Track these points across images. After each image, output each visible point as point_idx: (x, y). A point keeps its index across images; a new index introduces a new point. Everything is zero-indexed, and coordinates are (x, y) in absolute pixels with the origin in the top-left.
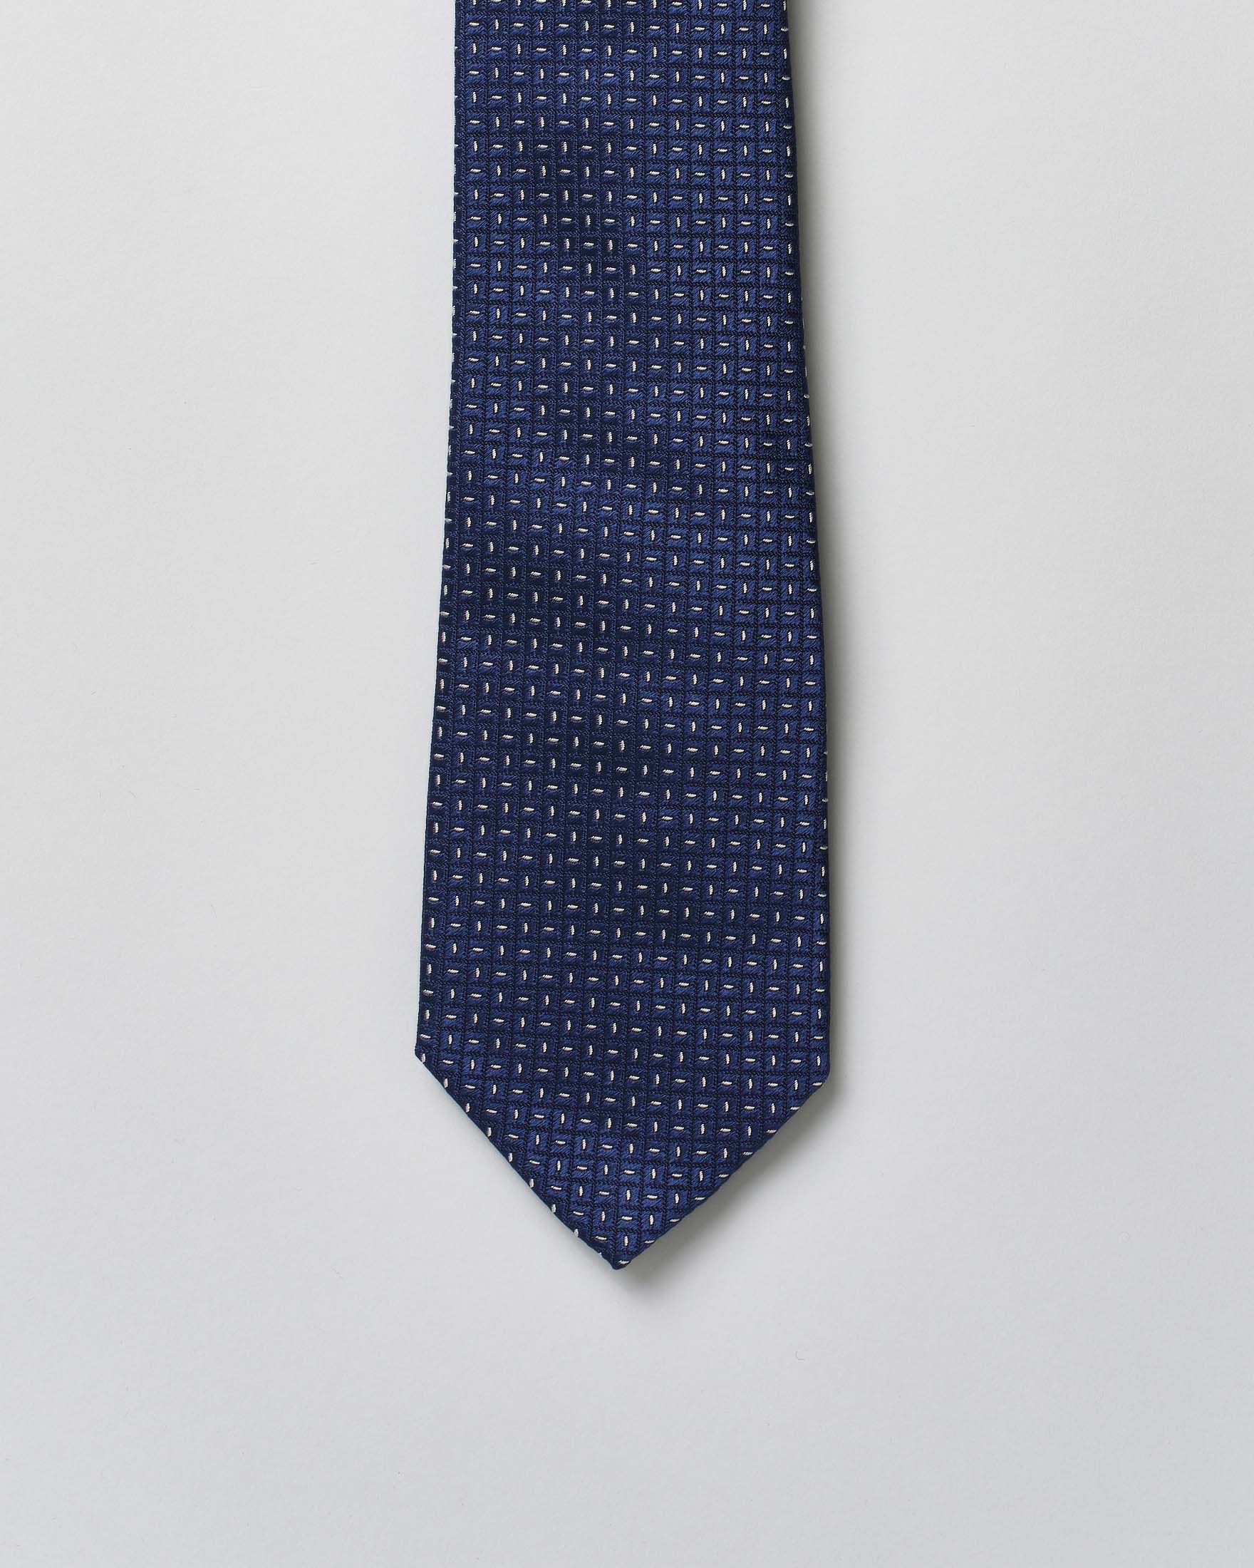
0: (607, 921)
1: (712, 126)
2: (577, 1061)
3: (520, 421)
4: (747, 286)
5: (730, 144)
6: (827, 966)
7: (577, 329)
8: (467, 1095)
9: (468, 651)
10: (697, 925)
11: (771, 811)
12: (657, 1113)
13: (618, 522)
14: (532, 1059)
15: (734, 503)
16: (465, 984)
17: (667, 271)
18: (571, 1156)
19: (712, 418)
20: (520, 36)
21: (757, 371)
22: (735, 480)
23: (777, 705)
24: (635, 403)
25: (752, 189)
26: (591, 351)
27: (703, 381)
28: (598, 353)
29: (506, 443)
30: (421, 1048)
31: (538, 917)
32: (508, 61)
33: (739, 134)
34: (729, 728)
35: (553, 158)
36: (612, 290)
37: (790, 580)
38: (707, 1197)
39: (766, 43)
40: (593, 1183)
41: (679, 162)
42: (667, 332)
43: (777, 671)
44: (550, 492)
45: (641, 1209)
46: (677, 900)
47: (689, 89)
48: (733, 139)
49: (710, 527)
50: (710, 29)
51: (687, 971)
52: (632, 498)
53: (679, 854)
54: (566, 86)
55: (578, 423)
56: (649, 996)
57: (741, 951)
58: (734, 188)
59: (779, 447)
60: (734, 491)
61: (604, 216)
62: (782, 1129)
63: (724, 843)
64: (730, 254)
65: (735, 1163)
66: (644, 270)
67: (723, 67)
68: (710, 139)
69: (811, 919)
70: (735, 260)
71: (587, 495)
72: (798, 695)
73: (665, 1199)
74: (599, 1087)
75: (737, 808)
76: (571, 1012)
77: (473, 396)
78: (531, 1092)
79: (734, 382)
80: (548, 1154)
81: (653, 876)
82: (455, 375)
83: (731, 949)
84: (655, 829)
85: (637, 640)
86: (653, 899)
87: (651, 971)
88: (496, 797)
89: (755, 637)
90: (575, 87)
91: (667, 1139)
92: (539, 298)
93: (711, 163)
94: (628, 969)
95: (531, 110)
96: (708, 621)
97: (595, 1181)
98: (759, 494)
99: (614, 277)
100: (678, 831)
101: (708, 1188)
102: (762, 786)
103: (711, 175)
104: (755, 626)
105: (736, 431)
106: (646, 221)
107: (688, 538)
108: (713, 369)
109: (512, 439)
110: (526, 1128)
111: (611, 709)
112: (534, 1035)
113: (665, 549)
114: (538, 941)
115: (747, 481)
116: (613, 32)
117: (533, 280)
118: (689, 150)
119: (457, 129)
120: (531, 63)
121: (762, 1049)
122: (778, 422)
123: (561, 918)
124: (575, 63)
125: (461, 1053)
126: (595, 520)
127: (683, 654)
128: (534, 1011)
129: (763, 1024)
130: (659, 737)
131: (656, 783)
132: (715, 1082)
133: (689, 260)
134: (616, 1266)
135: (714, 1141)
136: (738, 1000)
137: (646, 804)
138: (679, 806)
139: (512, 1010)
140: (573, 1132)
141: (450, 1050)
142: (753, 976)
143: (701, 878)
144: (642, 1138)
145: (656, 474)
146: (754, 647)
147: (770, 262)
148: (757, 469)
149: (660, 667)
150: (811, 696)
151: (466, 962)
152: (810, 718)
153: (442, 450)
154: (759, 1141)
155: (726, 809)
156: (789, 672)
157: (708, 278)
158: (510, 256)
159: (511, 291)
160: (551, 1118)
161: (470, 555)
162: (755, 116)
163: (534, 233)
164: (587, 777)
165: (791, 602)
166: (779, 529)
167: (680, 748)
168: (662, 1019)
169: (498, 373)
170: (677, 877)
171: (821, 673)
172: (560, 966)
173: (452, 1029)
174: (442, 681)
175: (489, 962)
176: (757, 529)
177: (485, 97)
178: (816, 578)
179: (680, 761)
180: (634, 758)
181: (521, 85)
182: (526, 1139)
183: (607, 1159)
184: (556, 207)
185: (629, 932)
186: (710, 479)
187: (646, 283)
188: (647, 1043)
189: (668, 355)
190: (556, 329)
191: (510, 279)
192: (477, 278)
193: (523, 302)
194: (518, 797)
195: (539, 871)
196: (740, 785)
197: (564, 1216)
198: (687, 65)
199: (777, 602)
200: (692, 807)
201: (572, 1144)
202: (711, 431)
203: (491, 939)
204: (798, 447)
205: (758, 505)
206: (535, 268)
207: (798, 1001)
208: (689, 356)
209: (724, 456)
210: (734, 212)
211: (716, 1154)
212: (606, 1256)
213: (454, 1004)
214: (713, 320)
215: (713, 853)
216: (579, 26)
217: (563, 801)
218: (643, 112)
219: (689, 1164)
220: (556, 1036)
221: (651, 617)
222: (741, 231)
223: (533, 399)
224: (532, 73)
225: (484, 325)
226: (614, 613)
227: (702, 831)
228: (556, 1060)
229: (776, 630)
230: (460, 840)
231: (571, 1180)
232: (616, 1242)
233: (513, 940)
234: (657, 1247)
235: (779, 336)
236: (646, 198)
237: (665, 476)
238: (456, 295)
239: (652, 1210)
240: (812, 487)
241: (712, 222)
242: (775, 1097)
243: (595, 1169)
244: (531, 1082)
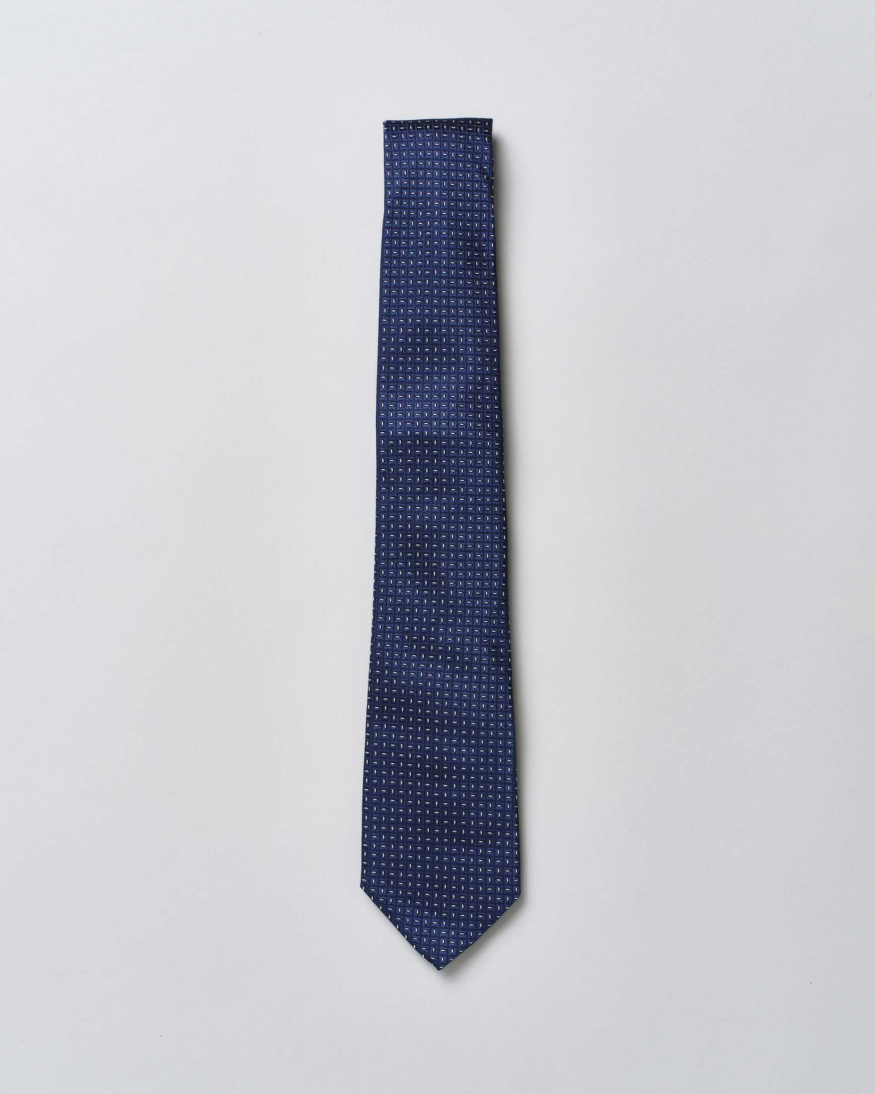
0: (433, 835)
1: (475, 528)
2: (423, 890)
3: (398, 642)
4: (487, 589)
5: (482, 535)
6: (519, 853)
7: (421, 606)
8: (380, 903)
9: (377, 731)
10: (468, 837)
11: (495, 792)
12: (454, 910)
13: (434, 680)
14: (405, 889)
15: (479, 673)
16: (379, 859)
17: (456, 584)
18: (421, 926)
19: (472, 640)
20: (401, 493)
21: (490, 622)
22: (480, 664)
23: (497, 751)
24: (442, 634)
25: (490, 552)
26: (426, 614)
27: (469, 626)
28: (429, 615)
29: (392, 650)
30: (363, 885)
31: (406, 834)
32: (396, 503)
33: (485, 531)
34: (478, 760)
35: (413, 540)
36: (434, 591)
37: (501, 702)
38: (474, 942)
39: (496, 496)
40: (430, 937)
41: (462, 542)
42: (455, 607)
43: (496, 738)
44: (408, 669)
45: (448, 947)
46: (459, 827)
47: (466, 513)
48: (483, 533)
49: (470, 682)
50: (475, 490)
51: (464, 854)
52: (440, 671)
53: (459, 809)
54: (419, 512)
55: (419, 642)
56: (450, 864)
57: (485, 847)
58: (483, 552)
59: (498, 652)
60: (480, 668)
61: (432, 562)
62: (503, 916)
63: (477, 805)
64: (481, 577)
65: (484, 929)
66: (447, 583)
67: (480, 505)
68: (474, 533)
69: (512, 834)
70: (482, 579)
71: (422, 670)
72: (505, 747)
73: (458, 943)
74: (431, 900)
75: (482, 791)
76: (420, 870)
77: (380, 632)
78: (405, 902)
79: (481, 627)
80: (412, 925)
81: (450, 818)
82: (373, 624)
83: (481, 846)
84: (450, 799)
85: (442, 726)
86: (450, 827)
87: (450, 855)
88: (389, 787)
89: (487, 725)
90: (422, 513)
91: (458, 920)
92: (406, 594)
93: (474, 542)
94: (441, 854)
95: (405, 522)
96: (468, 719)
97: (430, 936)
98: (489, 669)
99: (435, 586)
100: (459, 800)
101: (474, 939)
102: (491, 783)
103: (474, 547)
104: (487, 720)
105: (481, 645)
106: (448, 565)
107: (461, 686)
108: (473, 621)
109: (394, 649)
110: (403, 915)
111: (432, 753)
112: (406, 879)
113: (452, 691)
114: (406, 843)
115: (485, 664)
116: (437, 491)
117: (404, 587)
118: (466, 537)
119: (377, 529)
120: (405, 503)
121: (494, 885)
122: (498, 642)
123: (415, 834)
124: (423, 503)
125: (378, 886)
126: (425, 680)
127: (459, 731)
128: (406, 870)
129: (494, 875)
130: (450, 763)
131: (450, 781)
132: (476, 898)
133: (464, 580)
134: (439, 969)
135: (476, 921)
136: (485, 865)
137: (446, 790)
138: (459, 790)
139: (397, 870)
140: (422, 917)
141: (374, 885)
142: (490, 857)
143: (468, 818)
144: (449, 919)
145: (449, 662)
146: (487, 729)
147: (496, 580)
148: (489, 660)
149: (450, 736)
150: (510, 748)
151: (379, 851)
152: (510, 756)
153: (368, 653)
154: (493, 921)
155: (477, 791)
156: (501, 738)
157: (472, 586)
158: (396, 578)
159: (396, 591)
160: (413, 912)
161: (378, 693)
162: (492, 524)
163: (405, 569)
164: (423, 779)
165: (502, 711)
166: (497, 683)
167: (459, 768)
168: (455, 873)
169: (390, 623)
170: (459, 818)
171: (514, 739)
172: (415, 852)
173: (374, 877)
174: (368, 742)
175: (388, 851)
176: (488, 683)
177: (387, 516)
178: (512, 702)
179: (459, 773)
180: (441, 772)
181: (401, 512)
182: (403, 920)
183: (435, 928)
184: (414, 559)
185: (441, 839)
186: (471, 664)
187: (447, 588)
188: (450, 882)
189: (456, 616)
190: (412, 606)
191: (395, 587)
192: (383, 586)
193: (400, 595)
194: (397, 787)
195: (406, 816)
196: (483, 782)
197: (418, 949)
198: (466, 504)
199: (497, 711)
200: (464, 791)
201: (421, 922)
202: (471, 645)
203: (388, 842)
204: (505, 651)
205: (489, 674)
206: (405, 583)
207: (508, 866)
208: (463, 616)
209: (476, 655)
210: (483, 561)
211: (477, 926)
212: (434, 965)
213: (375, 867)
214: (473, 602)
215: (473, 809)
216: (424, 489)
217: (414, 788)
218: (448, 522)
219: (466, 929)
220: (414, 880)
221: (446, 717)
222: (485, 568)
223: (402, 633)
224: (406, 507)
225: (385, 605)
226: (432, 716)
227: (468, 800)
228: (414, 889)
229: (496, 722)
230: (375, 804)
231: (421, 936)
232: (439, 959)
233: (397, 843)
234: (454, 962)
235: (498, 609)
236: (449, 555)
237: (453, 663)
238: (375, 593)
239: (453, 947)
240: (510, 667)
241: (474, 565)
242: (500, 903)
243: (430, 931)
244: (405, 897)
